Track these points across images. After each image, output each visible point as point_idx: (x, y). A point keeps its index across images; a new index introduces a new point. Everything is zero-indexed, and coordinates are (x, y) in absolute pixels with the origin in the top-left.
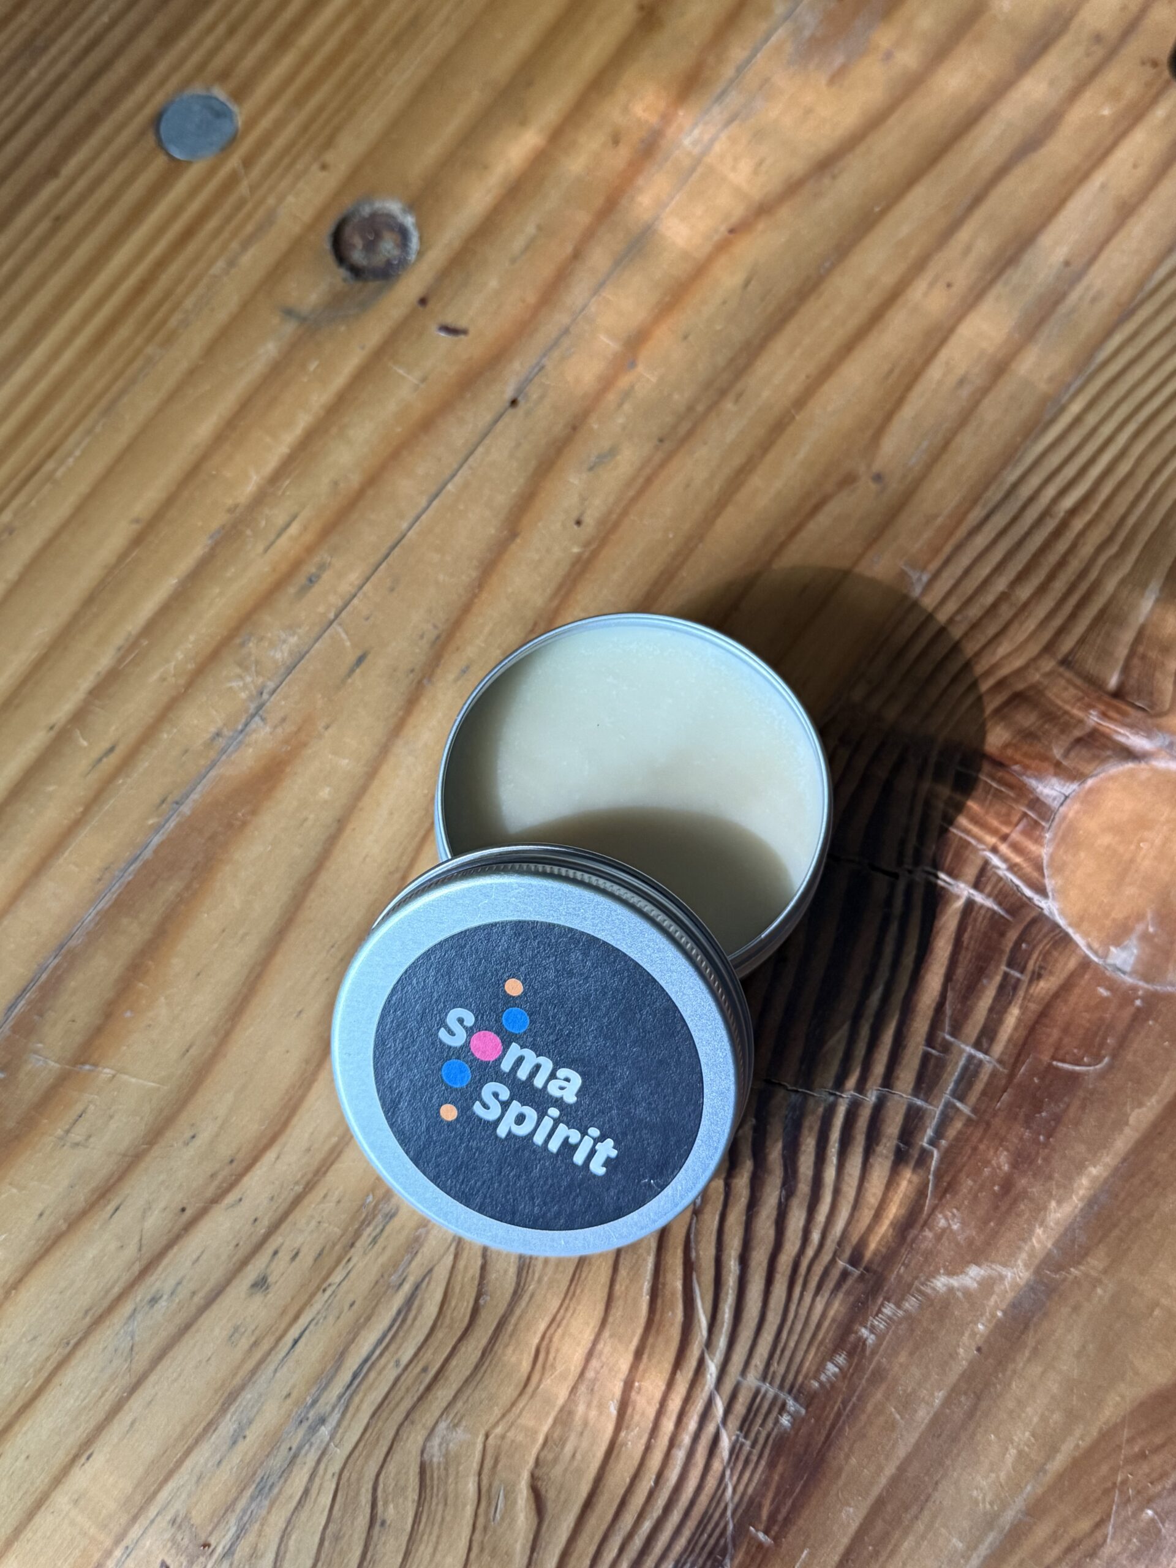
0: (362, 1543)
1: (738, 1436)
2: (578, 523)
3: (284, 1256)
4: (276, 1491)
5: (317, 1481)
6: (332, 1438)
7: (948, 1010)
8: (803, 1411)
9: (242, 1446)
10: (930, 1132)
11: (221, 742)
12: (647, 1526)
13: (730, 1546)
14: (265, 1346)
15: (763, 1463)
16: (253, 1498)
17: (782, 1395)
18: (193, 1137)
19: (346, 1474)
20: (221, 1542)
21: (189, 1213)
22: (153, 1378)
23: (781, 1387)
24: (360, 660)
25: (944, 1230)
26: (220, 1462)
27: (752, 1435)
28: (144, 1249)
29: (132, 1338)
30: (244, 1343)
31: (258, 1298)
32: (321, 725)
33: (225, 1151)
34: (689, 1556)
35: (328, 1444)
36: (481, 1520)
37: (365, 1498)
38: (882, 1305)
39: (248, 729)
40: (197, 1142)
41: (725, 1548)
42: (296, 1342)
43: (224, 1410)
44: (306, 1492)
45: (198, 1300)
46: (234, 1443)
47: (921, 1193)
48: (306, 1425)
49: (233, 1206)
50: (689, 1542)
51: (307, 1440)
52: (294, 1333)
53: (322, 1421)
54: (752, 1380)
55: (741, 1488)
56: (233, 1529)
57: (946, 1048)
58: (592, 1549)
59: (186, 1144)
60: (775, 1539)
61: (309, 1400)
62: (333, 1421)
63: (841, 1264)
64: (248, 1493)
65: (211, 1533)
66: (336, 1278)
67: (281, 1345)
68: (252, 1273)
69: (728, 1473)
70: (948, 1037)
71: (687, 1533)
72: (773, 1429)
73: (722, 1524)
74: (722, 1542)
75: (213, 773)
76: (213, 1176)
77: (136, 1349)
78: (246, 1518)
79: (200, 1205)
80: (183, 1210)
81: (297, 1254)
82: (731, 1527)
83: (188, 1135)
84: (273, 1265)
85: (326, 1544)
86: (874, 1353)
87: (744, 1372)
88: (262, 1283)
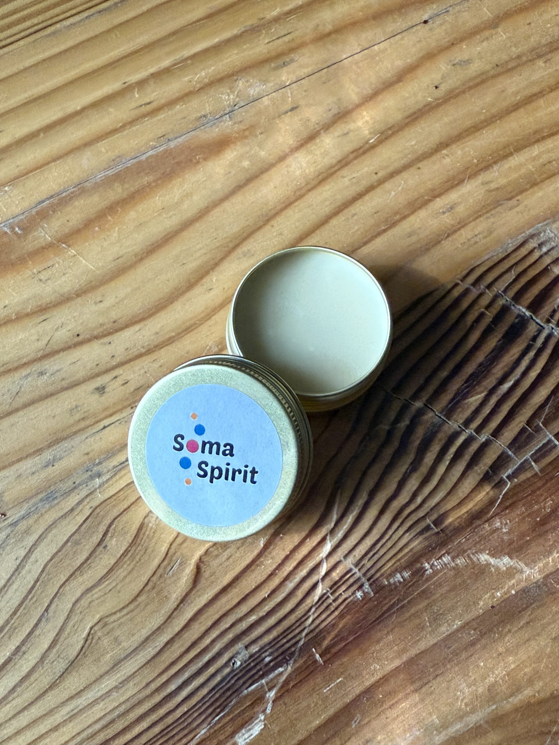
0: (89, 552)
1: (328, 591)
2: (436, 87)
3: (120, 381)
4: (56, 502)
5: (81, 507)
6: (100, 486)
7: (547, 410)
8: (372, 594)
9: (50, 469)
10: (510, 471)
11: (205, 120)
12: (253, 618)
13: (297, 653)
14: (88, 422)
15: (336, 613)
16: (41, 500)
17: (363, 579)
18: (101, 301)
19: (98, 510)
20: (13, 516)
21: (80, 338)
22: (21, 413)
23: (364, 575)
24: (292, 109)
25: (497, 529)
26: (33, 473)
27: (337, 594)
28: (49, 346)
29: (21, 387)
30: (77, 416)
31: (97, 396)
32: (258, 132)
33: (114, 315)
34: (270, 648)
35: (95, 490)
36: (161, 571)
37: (102, 529)
38: (444, 554)
39: (221, 119)
40: (102, 305)
41: (293, 653)
42: (105, 427)
43: (49, 446)
44: (72, 510)
45: (64, 383)
46: (46, 466)
47: (491, 503)
48: (89, 473)
49: (105, 344)
50: (274, 639)
51: (86, 482)
52: (106, 422)
53: (99, 475)
54: (349, 563)
55: (317, 622)
56: (23, 512)
57: (538, 430)
58: (217, 617)
59: (96, 303)
60: (324, 662)
61: (97, 461)
62: (104, 478)
63: (428, 521)
64: (40, 496)
65: (10, 509)
67: (96, 425)
68: (98, 382)
69: (313, 609)
70: (541, 425)
71: (274, 633)
72: (350, 596)
73: (298, 638)
74: (293, 649)
75: (193, 133)
76: (101, 325)
77: (19, 394)
78: (32, 509)
79: (88, 336)
80: (78, 335)
81: (127, 383)
82: (302, 643)
83: (99, 299)
84: (111, 383)
85: (69, 544)
86: (427, 580)
87: (346, 556)
88: (101, 390)
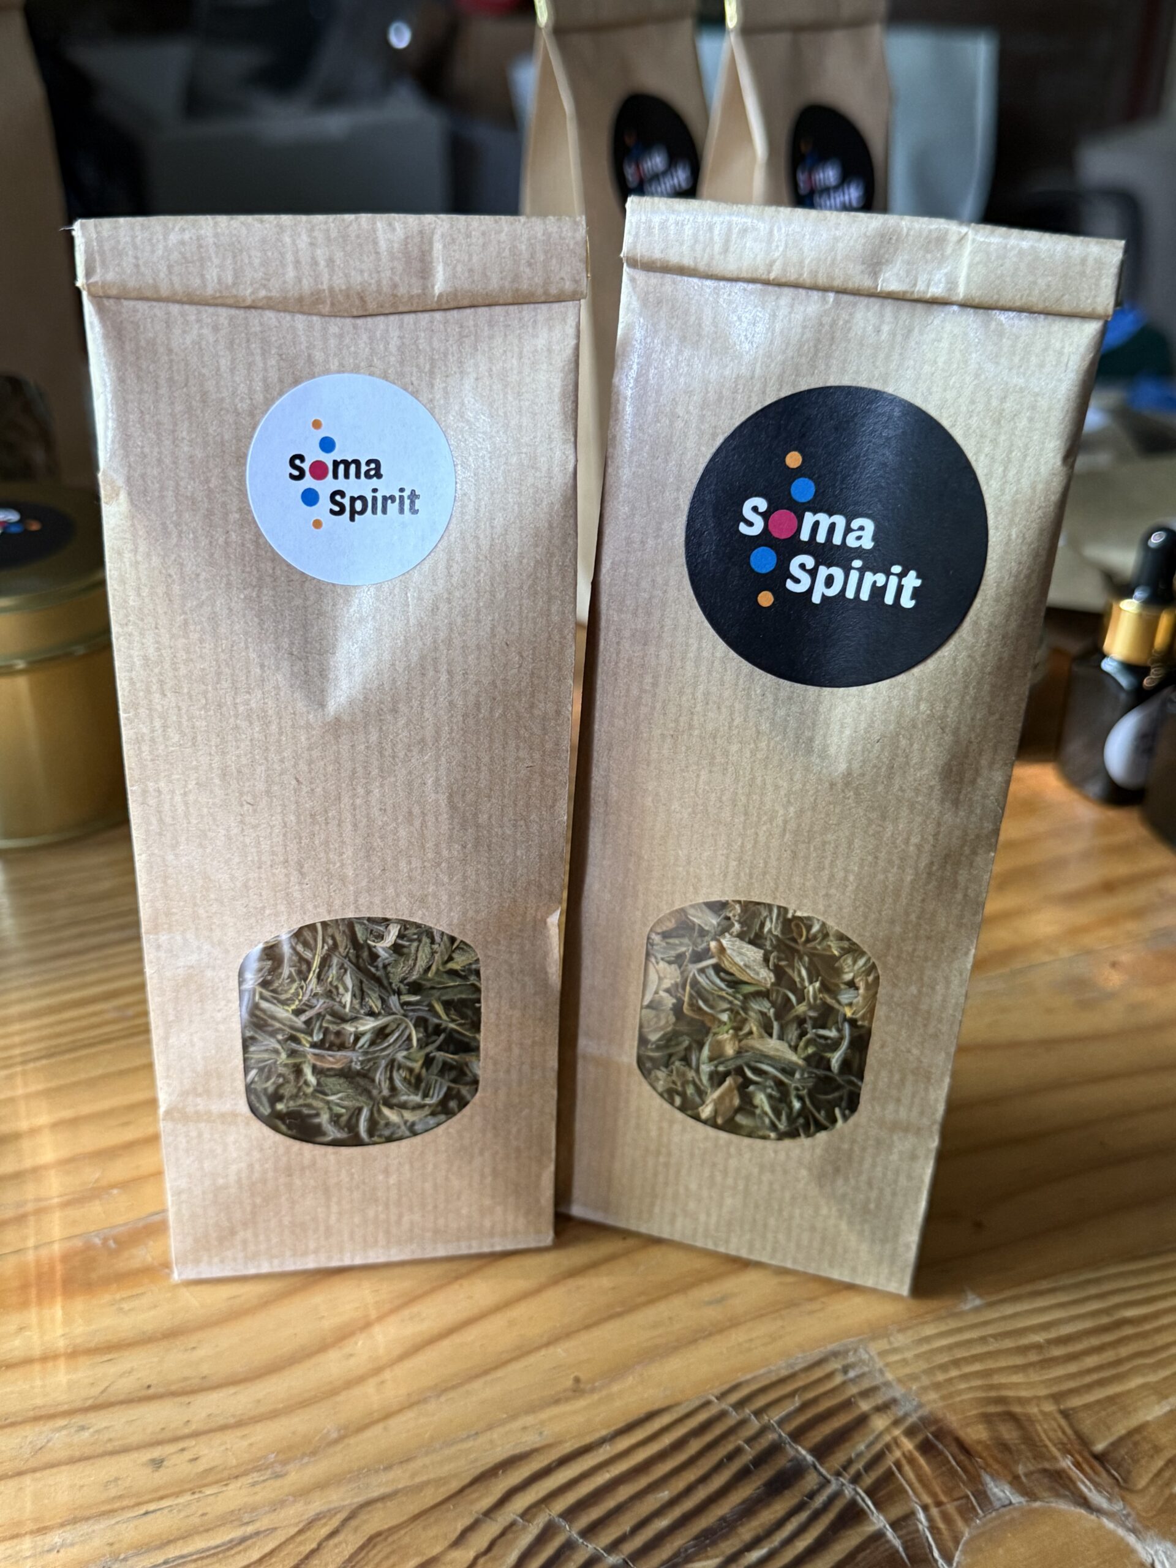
3: (188, 1455)
14: (125, 1503)
18: (193, 1349)
21: (151, 1391)
22: (38, 1475)
28: (105, 1394)
29: (47, 1443)
30: (113, 1493)
31: (149, 1470)
33: (206, 1369)
40: (193, 1354)
43: (62, 1525)
45: (109, 1447)
46: (49, 1551)
49: (181, 1404)
59: (186, 1350)
66: (208, 1491)
67: (137, 1508)
68: (156, 1453)
76: (186, 1379)
77: (43, 1450)
79: (162, 1391)
80: (149, 1387)
81: (196, 1459)
83: (192, 1345)
84: (175, 1456)
88: (157, 1464)
